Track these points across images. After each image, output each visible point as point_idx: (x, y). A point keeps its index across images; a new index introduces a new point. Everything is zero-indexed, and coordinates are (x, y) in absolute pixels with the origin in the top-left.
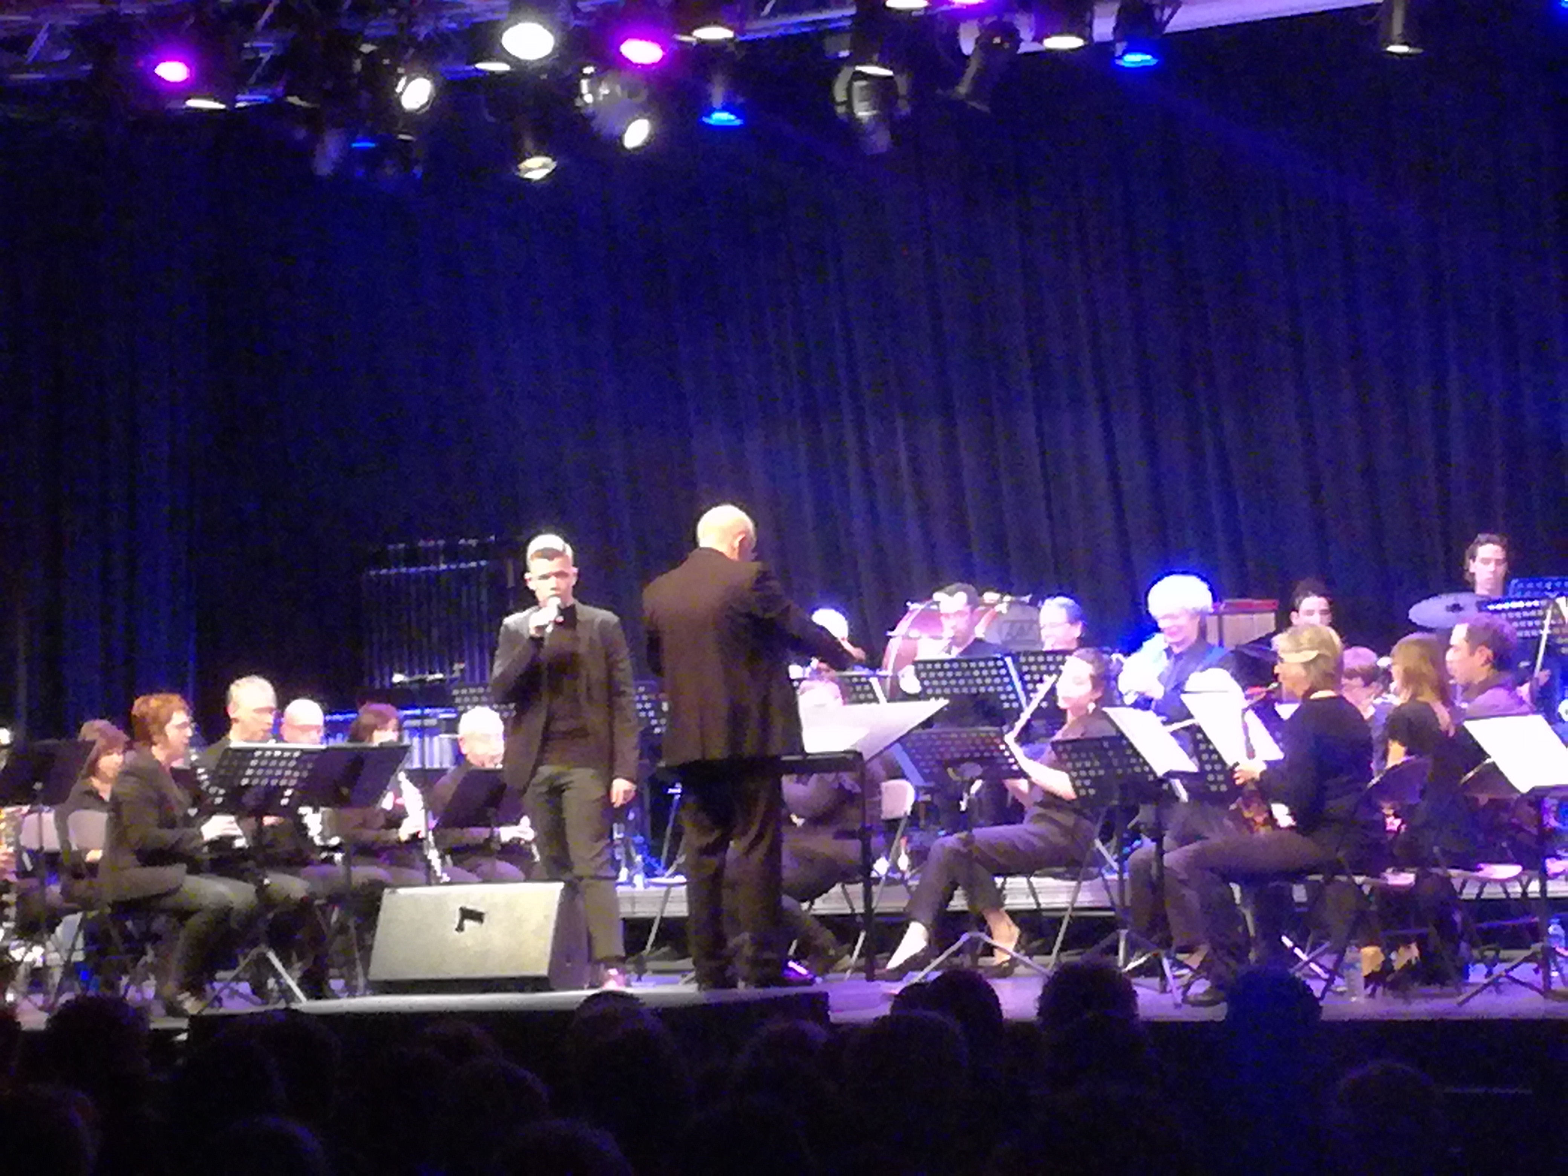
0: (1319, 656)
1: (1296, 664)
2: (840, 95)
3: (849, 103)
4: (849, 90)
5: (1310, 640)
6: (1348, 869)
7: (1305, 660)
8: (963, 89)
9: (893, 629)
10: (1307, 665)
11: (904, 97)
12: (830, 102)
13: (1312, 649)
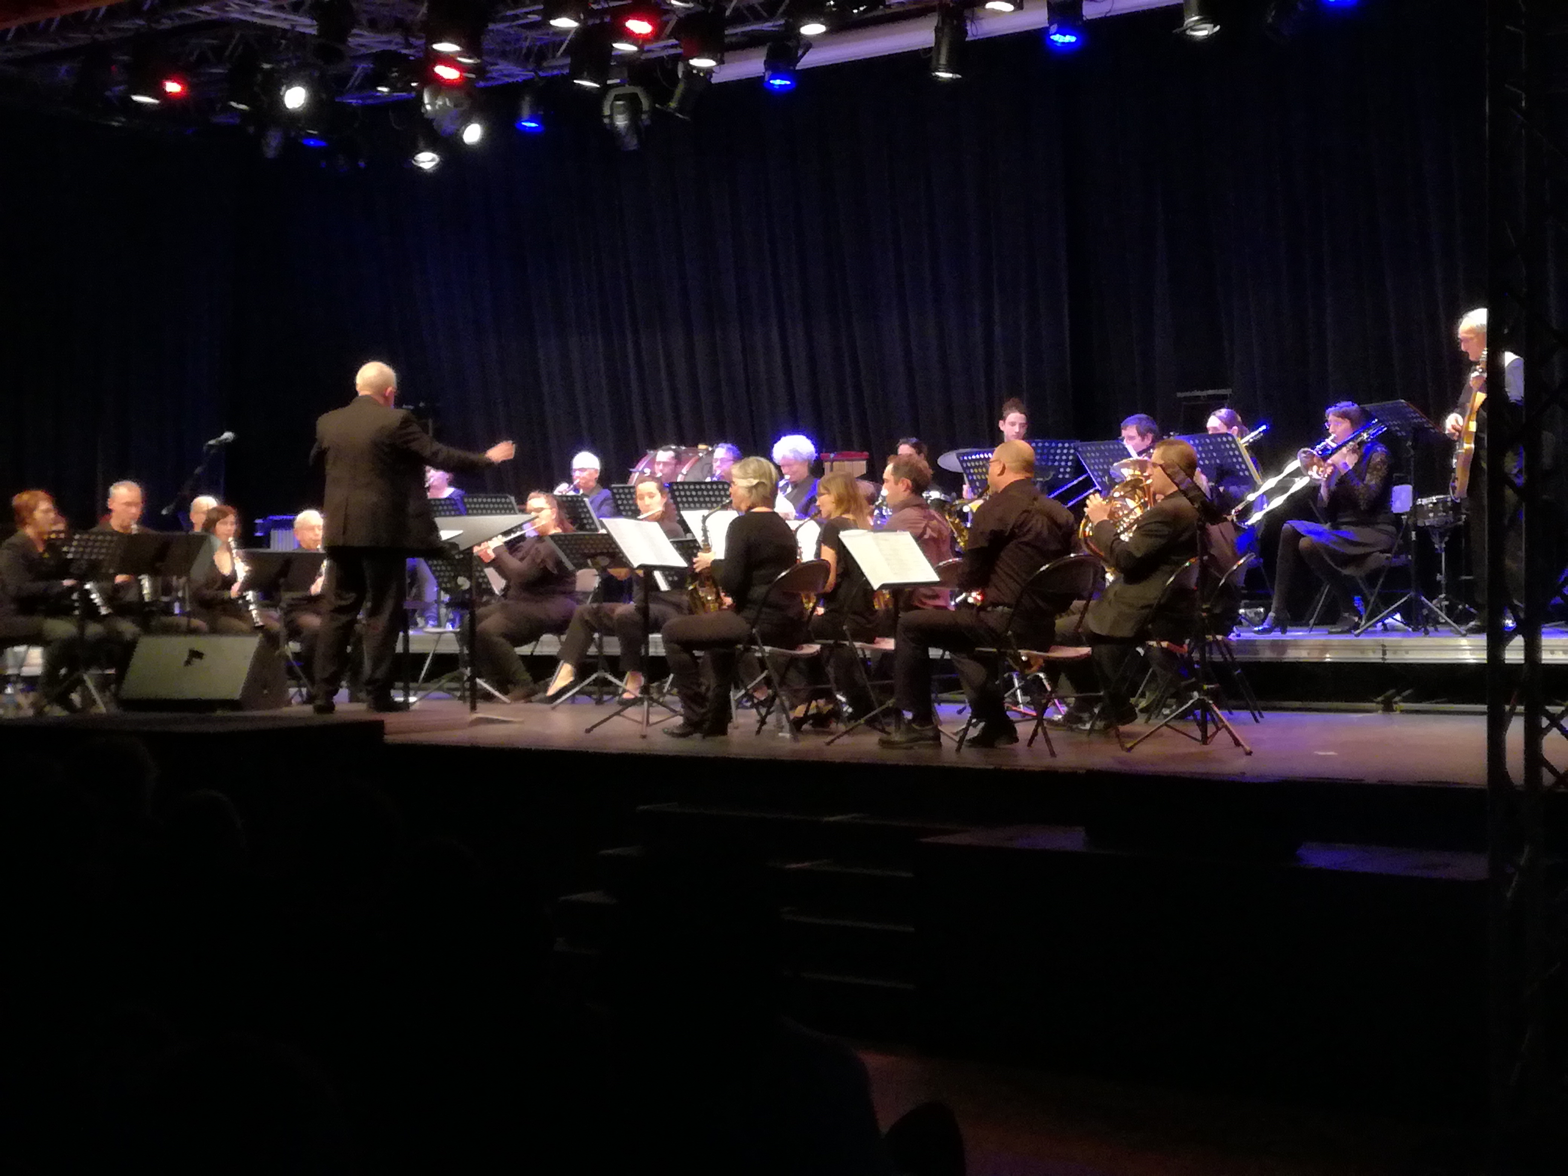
0: (758, 484)
1: (743, 487)
2: (607, 112)
3: (611, 117)
4: (612, 109)
5: (755, 471)
6: (760, 641)
7: (749, 485)
8: (673, 105)
9: (634, 467)
10: (751, 489)
11: (646, 112)
12: (601, 116)
13: (755, 478)
